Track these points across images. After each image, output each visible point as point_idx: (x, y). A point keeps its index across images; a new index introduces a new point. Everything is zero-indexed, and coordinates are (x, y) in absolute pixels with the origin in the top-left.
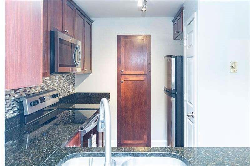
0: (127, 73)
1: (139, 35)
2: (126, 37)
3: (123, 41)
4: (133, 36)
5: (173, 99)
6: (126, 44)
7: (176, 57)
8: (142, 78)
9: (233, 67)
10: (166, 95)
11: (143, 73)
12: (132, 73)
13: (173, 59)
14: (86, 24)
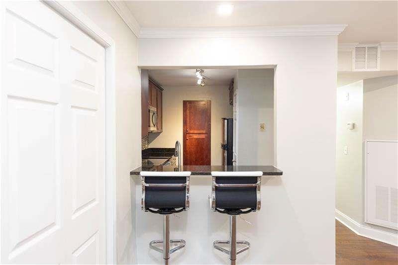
0: (192, 132)
1: (202, 101)
2: (190, 102)
3: (188, 105)
4: (197, 101)
5: (226, 152)
6: (190, 108)
7: (227, 120)
8: (203, 136)
9: (262, 127)
10: (222, 150)
11: (204, 132)
12: (196, 132)
13: (226, 121)
14: (159, 93)
